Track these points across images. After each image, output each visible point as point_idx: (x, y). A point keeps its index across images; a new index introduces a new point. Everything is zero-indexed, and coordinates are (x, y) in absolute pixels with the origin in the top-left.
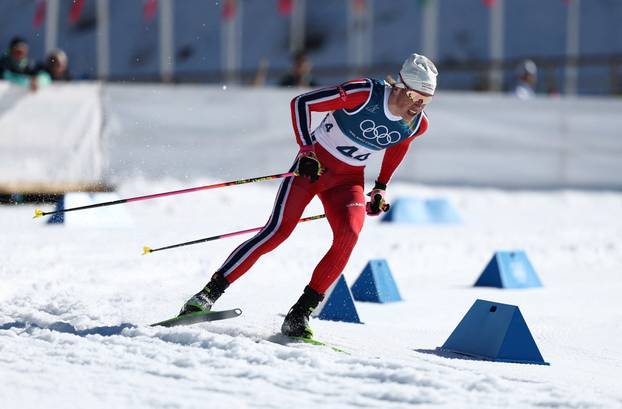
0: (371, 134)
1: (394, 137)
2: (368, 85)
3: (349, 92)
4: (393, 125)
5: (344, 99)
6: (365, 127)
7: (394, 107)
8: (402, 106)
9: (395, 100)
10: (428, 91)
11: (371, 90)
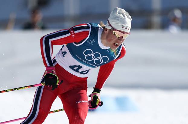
0: (90, 58)
1: (105, 59)
2: (88, 27)
3: (76, 32)
4: (104, 52)
5: (73, 36)
6: (86, 53)
7: (105, 41)
8: (110, 40)
9: (105, 37)
10: (126, 31)
11: (90, 30)
